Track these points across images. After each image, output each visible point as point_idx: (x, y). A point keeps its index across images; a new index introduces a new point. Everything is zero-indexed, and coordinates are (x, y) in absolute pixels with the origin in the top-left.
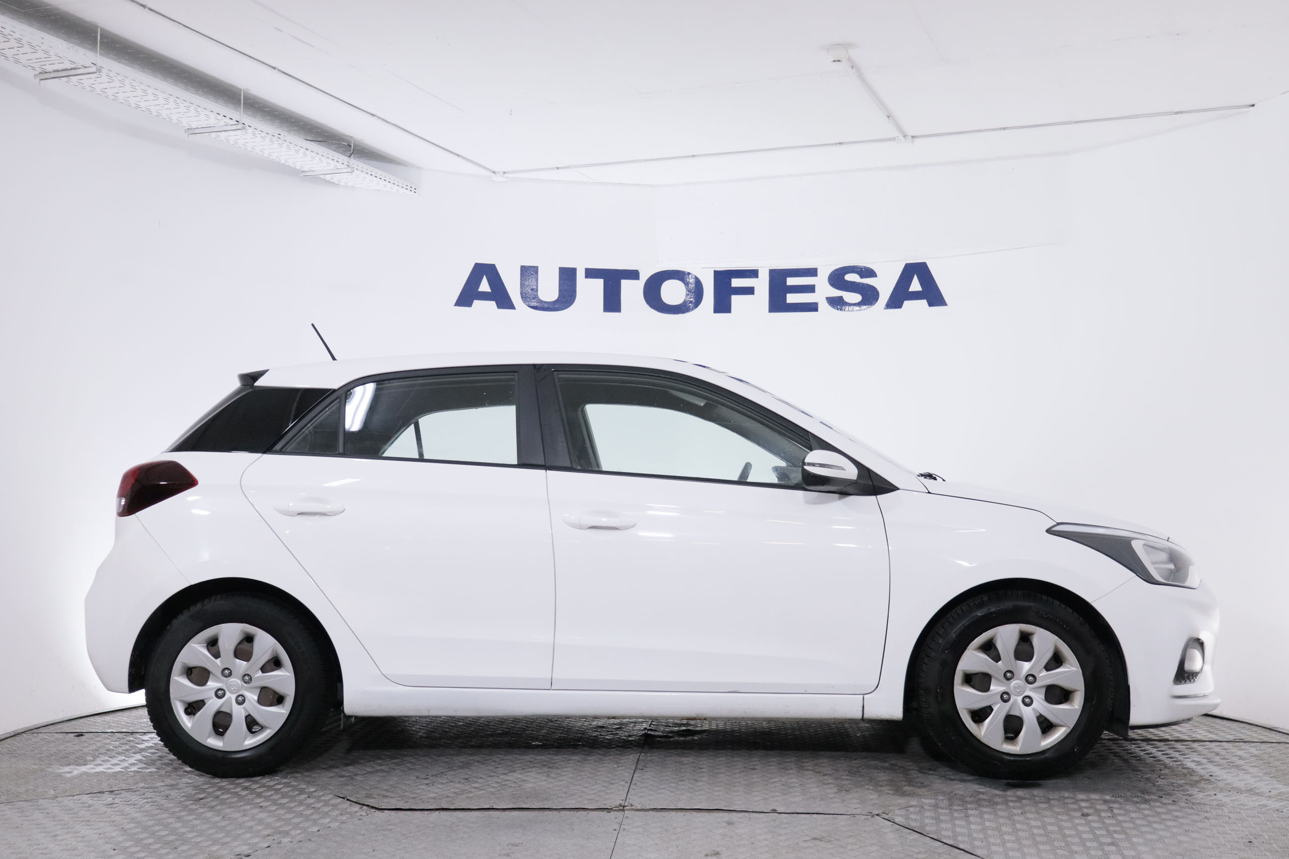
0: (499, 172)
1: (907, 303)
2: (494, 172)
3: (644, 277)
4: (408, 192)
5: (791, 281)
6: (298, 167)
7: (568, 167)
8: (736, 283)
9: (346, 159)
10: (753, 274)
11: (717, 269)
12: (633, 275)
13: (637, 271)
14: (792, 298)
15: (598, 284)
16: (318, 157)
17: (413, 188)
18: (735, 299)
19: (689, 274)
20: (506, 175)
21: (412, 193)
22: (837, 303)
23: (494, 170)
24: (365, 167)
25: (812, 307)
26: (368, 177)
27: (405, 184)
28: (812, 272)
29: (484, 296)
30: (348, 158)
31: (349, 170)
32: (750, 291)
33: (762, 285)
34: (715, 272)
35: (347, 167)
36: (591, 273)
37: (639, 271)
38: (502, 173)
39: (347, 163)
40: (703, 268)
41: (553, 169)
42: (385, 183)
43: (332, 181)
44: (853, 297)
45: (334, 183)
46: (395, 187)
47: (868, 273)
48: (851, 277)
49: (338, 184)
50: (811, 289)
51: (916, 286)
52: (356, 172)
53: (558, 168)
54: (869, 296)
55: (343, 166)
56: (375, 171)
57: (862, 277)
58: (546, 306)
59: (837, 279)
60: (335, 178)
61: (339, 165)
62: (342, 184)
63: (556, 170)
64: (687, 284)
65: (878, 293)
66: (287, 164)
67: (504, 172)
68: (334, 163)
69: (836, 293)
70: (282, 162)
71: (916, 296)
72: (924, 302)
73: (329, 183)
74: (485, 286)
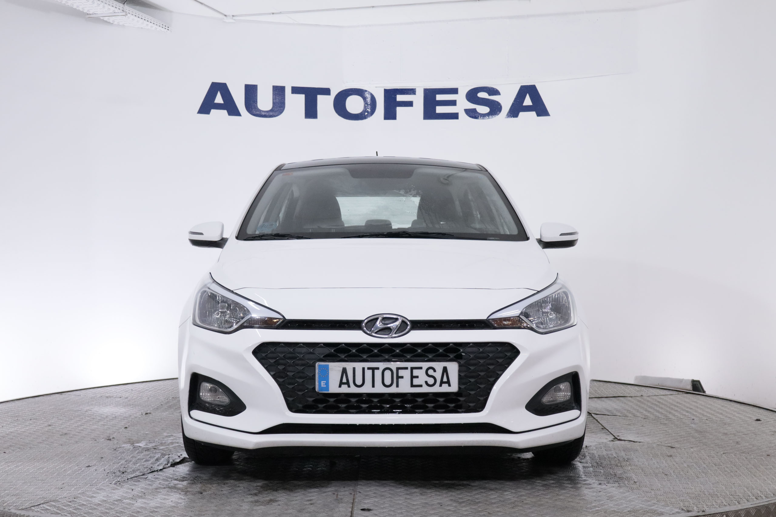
0: (229, 16)
1: (521, 114)
2: (225, 16)
3: (334, 93)
4: (163, 30)
5: (439, 97)
6: (85, 11)
7: (280, 13)
8: (400, 98)
9: (121, 5)
10: (412, 91)
11: (386, 88)
12: (326, 92)
13: (329, 89)
14: (440, 110)
15: (301, 98)
16: (103, 4)
17: (167, 26)
18: (399, 110)
19: (366, 91)
20: (234, 18)
21: (166, 30)
22: (472, 114)
23: (226, 14)
24: (135, 11)
25: (455, 116)
26: (136, 18)
27: (161, 24)
28: (454, 91)
29: (219, 107)
30: (122, 5)
31: (124, 14)
32: (410, 104)
33: (418, 100)
34: (385, 90)
35: (122, 11)
36: (296, 90)
37: (330, 89)
38: (231, 16)
39: (123, 9)
40: (376, 87)
41: (270, 14)
42: (147, 23)
43: (108, 21)
44: (483, 109)
45: (109, 23)
46: (154, 26)
47: (493, 92)
48: (482, 95)
49: (112, 23)
50: (453, 103)
51: (528, 101)
52: (129, 15)
53: (273, 14)
54: (495, 109)
55: (119, 11)
56: (141, 14)
57: (490, 95)
58: (263, 114)
59: (472, 96)
60: (111, 20)
61: (117, 10)
62: (115, 23)
63: (272, 15)
64: (365, 99)
65: (501, 107)
66: (77, 9)
67: (233, 16)
68: (113, 9)
69: (471, 106)
70: (75, 7)
71: (528, 109)
72: (534, 114)
73: (106, 22)
74: (219, 99)
